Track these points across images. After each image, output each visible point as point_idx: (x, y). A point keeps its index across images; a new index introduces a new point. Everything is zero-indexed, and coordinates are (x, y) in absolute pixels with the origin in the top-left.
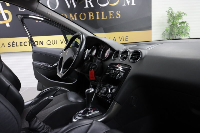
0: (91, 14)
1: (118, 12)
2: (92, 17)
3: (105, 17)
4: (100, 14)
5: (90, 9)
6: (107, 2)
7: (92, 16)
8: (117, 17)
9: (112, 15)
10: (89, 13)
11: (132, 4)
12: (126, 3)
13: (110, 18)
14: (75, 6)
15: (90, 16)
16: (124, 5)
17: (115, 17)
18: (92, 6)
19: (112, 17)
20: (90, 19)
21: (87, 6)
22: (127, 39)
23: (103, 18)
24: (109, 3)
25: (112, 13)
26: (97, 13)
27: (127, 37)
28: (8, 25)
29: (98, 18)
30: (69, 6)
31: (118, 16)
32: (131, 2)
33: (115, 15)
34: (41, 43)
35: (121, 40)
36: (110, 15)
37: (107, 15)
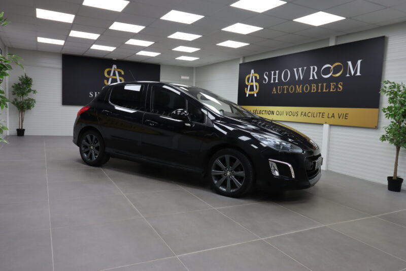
0: (314, 86)
1: (341, 84)
2: (314, 89)
3: (326, 90)
4: (322, 86)
5: (314, 81)
6: (330, 73)
8: (338, 90)
10: (313, 85)
11: (356, 73)
12: (350, 73)
13: (331, 90)
14: (302, 78)
15: (313, 88)
16: (348, 75)
17: (337, 90)
18: (316, 78)
19: (333, 89)
20: (312, 91)
21: (311, 78)
22: (346, 117)
23: (324, 91)
24: (333, 73)
25: (333, 84)
27: (347, 115)
28: (255, 95)
29: (319, 91)
30: (297, 78)
31: (340, 89)
32: (356, 72)
33: (336, 87)
34: (273, 113)
35: (339, 118)
36: (332, 87)
37: (328, 87)
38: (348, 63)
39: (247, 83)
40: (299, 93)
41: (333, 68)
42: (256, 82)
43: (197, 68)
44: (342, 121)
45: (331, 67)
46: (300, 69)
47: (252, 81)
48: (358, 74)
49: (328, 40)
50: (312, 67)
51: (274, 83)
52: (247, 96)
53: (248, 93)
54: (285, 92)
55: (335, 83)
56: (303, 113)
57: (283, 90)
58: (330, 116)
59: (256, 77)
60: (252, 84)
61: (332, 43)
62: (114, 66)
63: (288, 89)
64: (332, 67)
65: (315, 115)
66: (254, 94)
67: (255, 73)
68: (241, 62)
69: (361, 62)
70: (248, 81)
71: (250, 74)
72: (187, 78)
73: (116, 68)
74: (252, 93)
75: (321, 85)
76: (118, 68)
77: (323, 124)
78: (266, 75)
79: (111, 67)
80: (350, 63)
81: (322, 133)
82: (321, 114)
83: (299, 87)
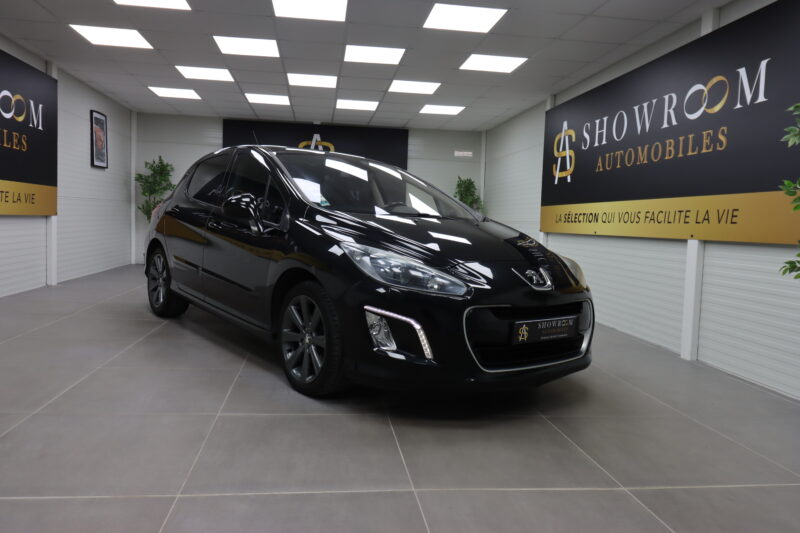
0: (670, 144)
1: (723, 134)
2: (670, 153)
3: (693, 150)
4: (686, 143)
5: (670, 131)
6: (702, 106)
7: (672, 148)
8: (719, 148)
9: (708, 141)
10: (668, 142)
11: (757, 98)
12: (743, 98)
13: (704, 151)
14: (648, 126)
15: (668, 149)
16: (739, 106)
17: (715, 147)
18: (674, 123)
19: (708, 147)
20: (667, 157)
21: (665, 125)
22: (734, 220)
23: (690, 153)
24: (708, 107)
25: (708, 134)
26: (681, 139)
27: (735, 213)
28: (569, 180)
29: (680, 155)
30: (639, 129)
31: (721, 144)
32: (755, 96)
33: (715, 140)
34: (596, 217)
35: (719, 222)
36: (706, 141)
37: (698, 142)
38: (738, 73)
39: (556, 154)
40: (642, 165)
41: (708, 92)
42: (570, 149)
43: (487, 132)
44: (726, 230)
45: (702, 91)
46: (645, 105)
47: (564, 149)
48: (761, 98)
49: (698, 21)
50: (666, 97)
51: (600, 146)
52: (556, 182)
53: (558, 174)
54: (618, 166)
55: (711, 131)
56: (649, 215)
57: (615, 159)
58: (700, 219)
59: (570, 137)
60: (563, 154)
61: (707, 29)
62: (317, 137)
63: (623, 158)
64: (706, 90)
65: (671, 220)
66: (566, 178)
67: (569, 127)
68: (548, 108)
69: (768, 65)
70: (558, 150)
71: (561, 131)
72: (469, 154)
73: (319, 139)
74: (564, 174)
75: (684, 140)
76: (323, 139)
77: (685, 241)
78: (587, 131)
79: (311, 139)
80: (742, 72)
81: (684, 262)
82: (683, 214)
83: (643, 150)
